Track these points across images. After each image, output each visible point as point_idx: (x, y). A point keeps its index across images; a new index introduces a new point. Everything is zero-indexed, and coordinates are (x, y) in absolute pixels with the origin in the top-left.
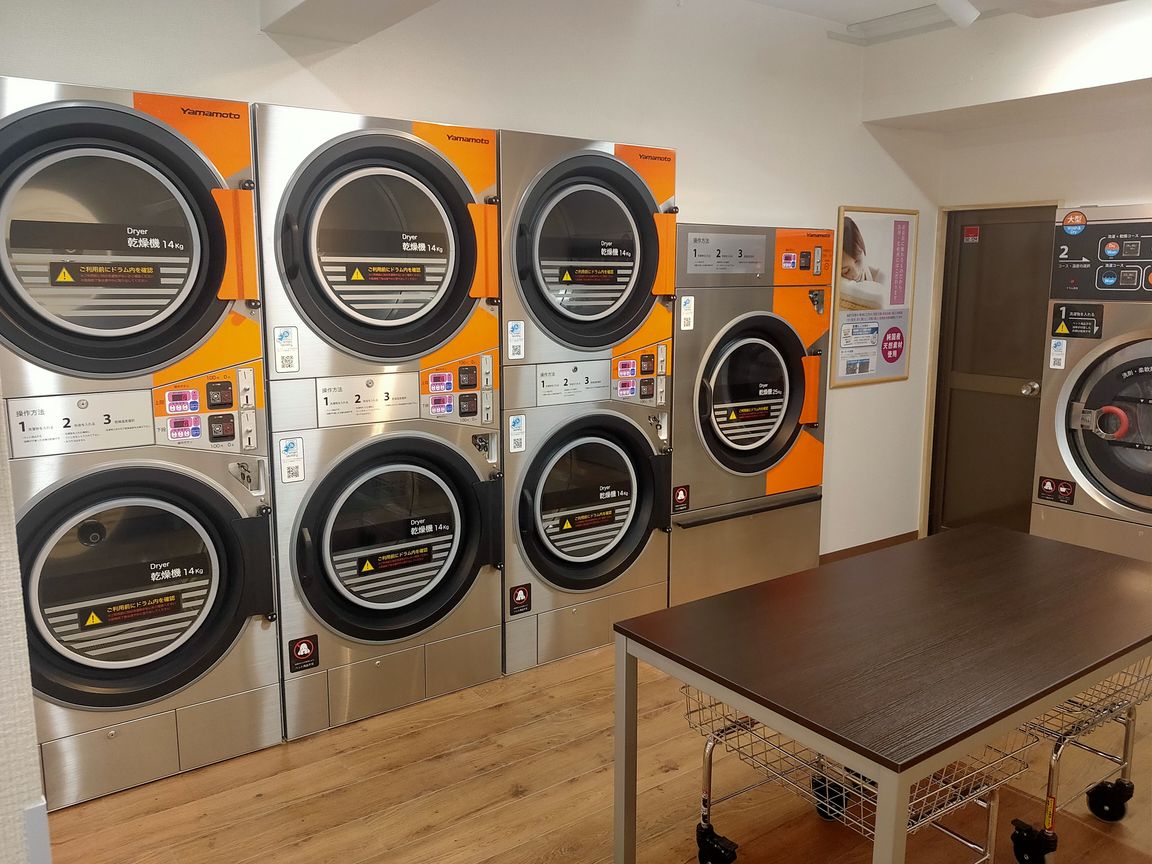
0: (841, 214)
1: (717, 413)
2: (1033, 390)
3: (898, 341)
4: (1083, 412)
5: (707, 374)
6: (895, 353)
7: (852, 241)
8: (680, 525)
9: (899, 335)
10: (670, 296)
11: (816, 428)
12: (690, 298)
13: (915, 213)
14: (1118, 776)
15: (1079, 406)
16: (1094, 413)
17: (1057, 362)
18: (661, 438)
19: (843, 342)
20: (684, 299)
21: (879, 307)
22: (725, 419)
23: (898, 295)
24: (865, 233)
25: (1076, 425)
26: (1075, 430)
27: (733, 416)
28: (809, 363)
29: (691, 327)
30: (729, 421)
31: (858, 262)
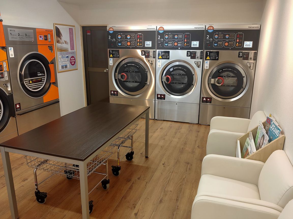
0: (54, 25)
1: (26, 81)
2: (107, 70)
3: (74, 60)
4: (118, 75)
5: (21, 70)
6: (74, 63)
7: (58, 33)
8: (19, 115)
9: (74, 58)
10: (5, 47)
11: (55, 83)
12: (11, 48)
13: (74, 26)
14: (131, 151)
15: (117, 74)
16: (120, 75)
17: (111, 64)
18: (9, 90)
19: (60, 60)
20: (9, 48)
21: (68, 51)
22: (28, 83)
23: (72, 48)
24: (61, 31)
25: (117, 78)
26: (117, 79)
27: (31, 82)
28: (51, 66)
29: (13, 56)
30: (30, 83)
31: (61, 39)
